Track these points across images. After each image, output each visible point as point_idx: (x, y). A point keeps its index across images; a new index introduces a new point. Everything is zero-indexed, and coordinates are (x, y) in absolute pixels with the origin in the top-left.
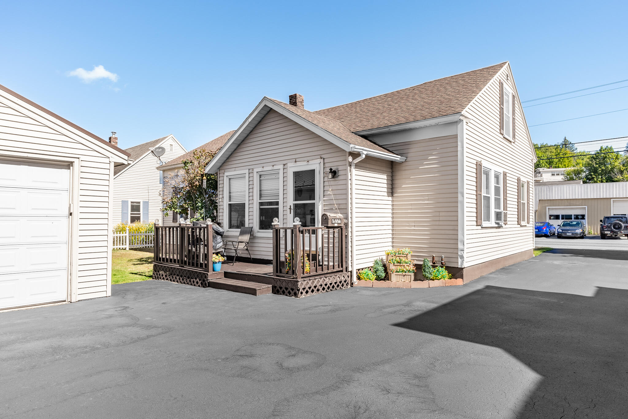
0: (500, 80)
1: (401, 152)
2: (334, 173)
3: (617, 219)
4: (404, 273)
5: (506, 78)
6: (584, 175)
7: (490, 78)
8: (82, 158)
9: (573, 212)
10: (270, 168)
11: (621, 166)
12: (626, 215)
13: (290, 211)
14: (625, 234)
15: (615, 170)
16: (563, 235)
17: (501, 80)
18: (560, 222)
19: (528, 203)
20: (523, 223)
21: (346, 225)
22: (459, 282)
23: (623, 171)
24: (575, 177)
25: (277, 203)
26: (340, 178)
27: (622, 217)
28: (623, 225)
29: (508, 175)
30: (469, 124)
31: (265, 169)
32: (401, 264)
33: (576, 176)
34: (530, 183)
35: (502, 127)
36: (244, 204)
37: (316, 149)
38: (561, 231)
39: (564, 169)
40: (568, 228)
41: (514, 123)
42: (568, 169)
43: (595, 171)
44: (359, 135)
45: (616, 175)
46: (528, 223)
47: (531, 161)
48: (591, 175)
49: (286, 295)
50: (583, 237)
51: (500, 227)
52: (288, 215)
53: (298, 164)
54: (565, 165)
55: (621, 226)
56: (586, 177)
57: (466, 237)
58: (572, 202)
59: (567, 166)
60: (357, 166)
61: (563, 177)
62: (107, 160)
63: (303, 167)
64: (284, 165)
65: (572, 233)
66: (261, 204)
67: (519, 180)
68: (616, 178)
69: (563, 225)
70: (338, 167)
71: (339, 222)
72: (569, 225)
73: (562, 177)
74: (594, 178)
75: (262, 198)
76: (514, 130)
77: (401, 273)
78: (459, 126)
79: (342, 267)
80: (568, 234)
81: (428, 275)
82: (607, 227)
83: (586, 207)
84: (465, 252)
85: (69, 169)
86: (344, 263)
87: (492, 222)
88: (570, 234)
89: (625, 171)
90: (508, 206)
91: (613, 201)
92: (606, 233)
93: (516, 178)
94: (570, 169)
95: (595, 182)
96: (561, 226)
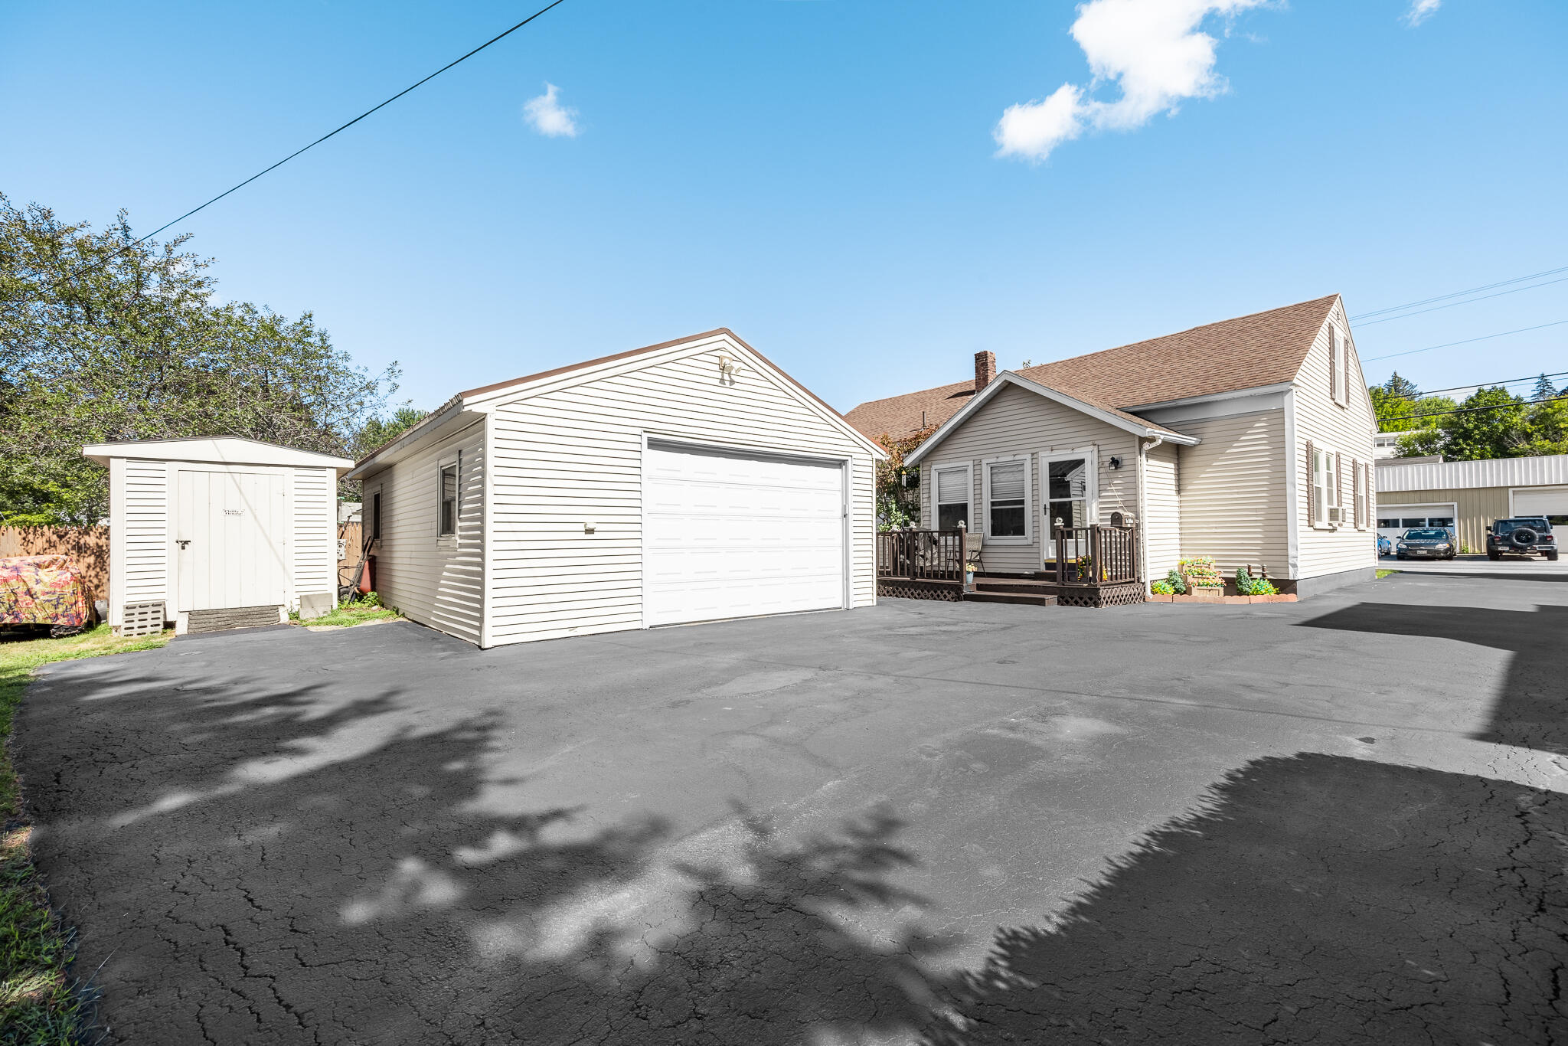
0: (1330, 324)
1: (1193, 432)
2: (1116, 463)
3: (1524, 523)
4: (1209, 588)
5: (1336, 318)
6: (1440, 444)
7: (1317, 323)
8: (854, 456)
9: (1427, 515)
10: (1011, 458)
11: (1527, 424)
12: (1542, 517)
13: (1045, 511)
14: (1541, 552)
15: (1513, 432)
16: (1411, 554)
17: (1332, 323)
18: (1401, 531)
19: (1367, 497)
20: (1362, 526)
21: (1138, 525)
22: (1291, 598)
23: (1532, 434)
24: (1420, 448)
25: (1022, 502)
26: (1124, 469)
27: (1534, 521)
28: (1537, 535)
29: (1341, 456)
30: (1299, 394)
31: (1000, 460)
32: (1204, 576)
33: (1423, 447)
34: (1370, 467)
35: (1333, 390)
36: (966, 505)
37: (1085, 433)
38: (1404, 547)
39: (1395, 434)
40: (1417, 541)
41: (1347, 381)
42: (1406, 434)
43: (1467, 435)
44: (1127, 412)
45: (1515, 441)
46: (1368, 526)
47: (1368, 432)
48: (1457, 444)
49: (1081, 606)
50: (1449, 556)
51: (1334, 530)
52: (1041, 516)
53: (1055, 452)
54: (1396, 426)
55: (1533, 537)
56: (1446, 447)
57: (1300, 540)
58: (1424, 495)
59: (1401, 427)
60: (1151, 454)
61: (1394, 450)
62: (869, 457)
63: (1063, 456)
64: (1033, 454)
65: (1428, 550)
66: (993, 504)
67: (1354, 462)
68: (1517, 448)
69: (1408, 537)
70: (1122, 456)
71: (1132, 522)
72: (1419, 536)
73: (1392, 449)
74: (1465, 449)
75: (994, 496)
76: (1347, 390)
77: (1205, 587)
78: (1287, 398)
79: (1134, 577)
80: (1419, 552)
81: (1245, 588)
82: (1503, 539)
83: (1455, 504)
84: (1299, 559)
85: (841, 468)
86: (1136, 573)
87: (1324, 522)
88: (1425, 552)
89: (1536, 434)
90: (1343, 500)
91: (1514, 491)
92: (1500, 549)
93: (1351, 460)
94: (1408, 433)
95: (1468, 458)
96: (1405, 537)
